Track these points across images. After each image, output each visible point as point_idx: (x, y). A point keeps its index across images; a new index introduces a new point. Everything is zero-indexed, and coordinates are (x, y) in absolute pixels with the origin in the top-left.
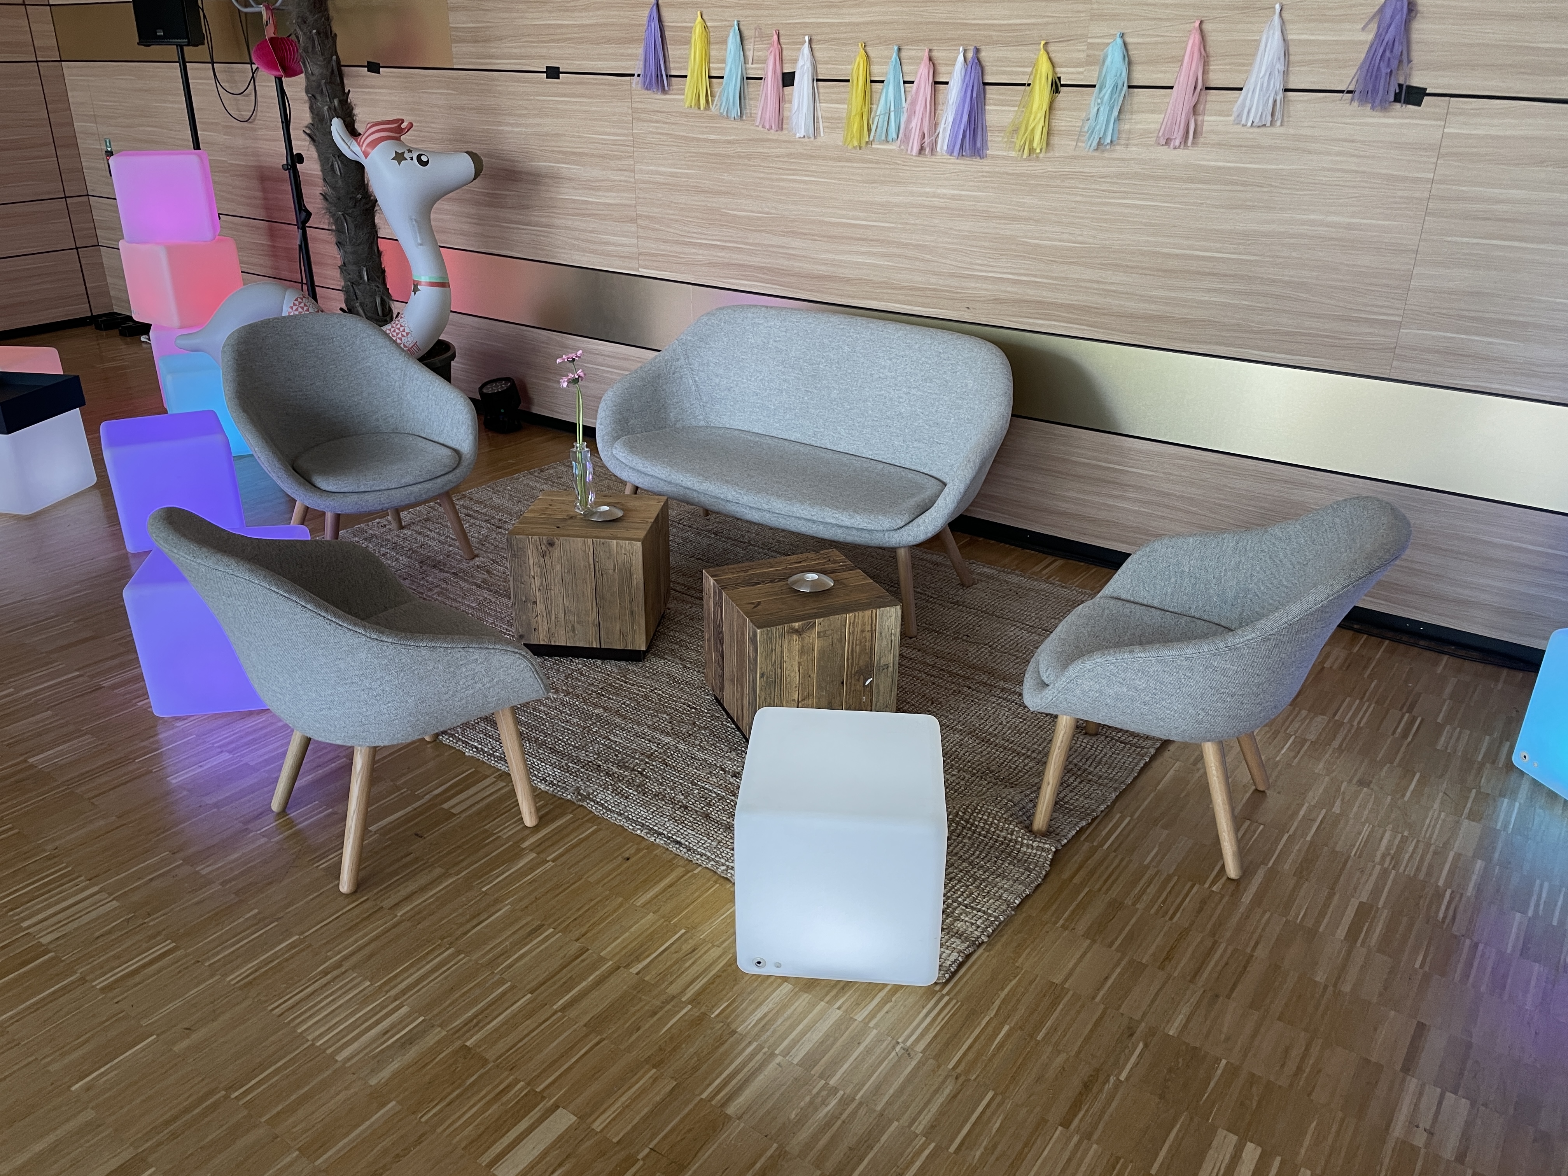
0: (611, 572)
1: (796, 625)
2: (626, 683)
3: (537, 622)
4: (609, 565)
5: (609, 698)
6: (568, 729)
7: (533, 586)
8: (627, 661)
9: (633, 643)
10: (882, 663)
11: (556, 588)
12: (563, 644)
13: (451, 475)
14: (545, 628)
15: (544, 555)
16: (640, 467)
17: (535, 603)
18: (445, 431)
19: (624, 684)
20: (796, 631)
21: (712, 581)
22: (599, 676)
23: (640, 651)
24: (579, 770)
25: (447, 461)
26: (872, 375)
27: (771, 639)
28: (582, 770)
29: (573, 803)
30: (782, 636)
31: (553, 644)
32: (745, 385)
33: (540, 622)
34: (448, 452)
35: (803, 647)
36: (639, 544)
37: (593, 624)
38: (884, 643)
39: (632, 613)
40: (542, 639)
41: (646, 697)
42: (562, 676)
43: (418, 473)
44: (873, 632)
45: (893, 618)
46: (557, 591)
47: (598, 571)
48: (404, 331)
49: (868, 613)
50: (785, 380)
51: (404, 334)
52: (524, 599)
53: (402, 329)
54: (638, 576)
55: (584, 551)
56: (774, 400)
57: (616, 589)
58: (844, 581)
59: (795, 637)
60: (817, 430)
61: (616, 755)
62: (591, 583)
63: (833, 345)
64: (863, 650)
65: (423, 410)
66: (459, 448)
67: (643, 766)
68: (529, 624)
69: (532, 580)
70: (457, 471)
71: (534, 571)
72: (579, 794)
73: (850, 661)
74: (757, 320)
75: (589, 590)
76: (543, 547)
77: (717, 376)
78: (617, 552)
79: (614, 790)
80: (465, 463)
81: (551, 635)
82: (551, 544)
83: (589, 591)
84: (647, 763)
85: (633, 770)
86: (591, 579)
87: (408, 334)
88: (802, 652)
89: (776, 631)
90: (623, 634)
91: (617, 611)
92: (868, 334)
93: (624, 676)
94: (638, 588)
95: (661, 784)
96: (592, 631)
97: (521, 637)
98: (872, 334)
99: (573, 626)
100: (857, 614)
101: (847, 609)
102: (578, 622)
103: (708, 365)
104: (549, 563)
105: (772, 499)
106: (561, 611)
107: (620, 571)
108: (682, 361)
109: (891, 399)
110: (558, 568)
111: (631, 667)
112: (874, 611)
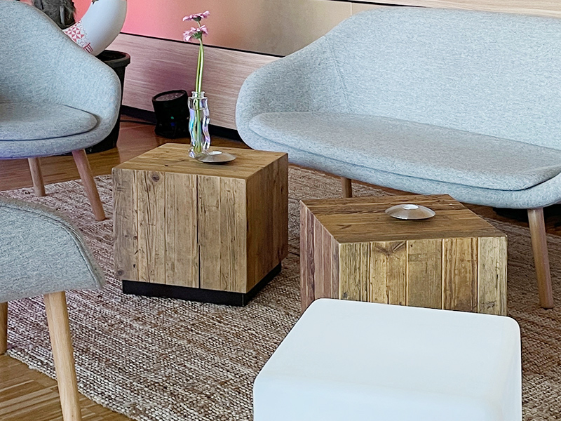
0: (214, 208)
1: (384, 244)
2: (220, 322)
3: (137, 258)
4: (212, 202)
5: (198, 333)
6: (144, 354)
7: (136, 221)
8: (227, 304)
9: (233, 285)
10: (487, 300)
11: (159, 224)
12: (162, 282)
13: (86, 135)
14: (145, 264)
15: (148, 190)
16: (272, 137)
17: (136, 238)
18: (90, 101)
19: (217, 323)
20: (384, 251)
21: (306, 208)
22: (193, 315)
23: (240, 294)
24: (142, 389)
25: (85, 123)
26: (513, 62)
27: (354, 255)
28: (146, 389)
29: (126, 417)
30: (368, 254)
31: (152, 282)
32: (389, 76)
33: (140, 258)
34: (88, 116)
35: (392, 269)
36: (243, 182)
37: (193, 262)
38: (489, 277)
39: (234, 253)
40: (140, 276)
41: (237, 335)
42: (155, 313)
43: (53, 129)
44: (474, 263)
45: (497, 250)
46: (159, 226)
47: (200, 208)
48: (79, 33)
49: (467, 241)
50: (428, 70)
51: (79, 36)
52: (125, 233)
53: (77, 32)
54: (241, 215)
55: (188, 187)
56: (416, 88)
57: (218, 227)
58: (449, 216)
59: (382, 257)
60: (458, 115)
61: (187, 380)
62: (193, 219)
63: (475, 37)
64: (463, 281)
65: (73, 84)
66: (100, 115)
67: (213, 390)
68: (129, 261)
69: (135, 214)
70: (93, 132)
71: (138, 205)
72: (135, 409)
73: (448, 292)
74: (402, 19)
75: (191, 226)
76: (148, 182)
77: (362, 68)
78: (221, 189)
79: (173, 408)
80: (101, 127)
81: (150, 271)
82: (156, 179)
83: (191, 229)
84: (218, 388)
85: (202, 393)
86: (193, 215)
87: (82, 36)
88: (391, 275)
89: (360, 247)
90: (223, 275)
91: (218, 251)
92: (510, 25)
93: (220, 317)
94: (240, 227)
95: (228, 408)
96: (192, 270)
97: (120, 273)
98: (514, 25)
99: (173, 265)
100: (454, 240)
101: (443, 235)
102: (178, 260)
103: (355, 58)
104: (152, 197)
105: (396, 162)
106: (162, 248)
107: (223, 208)
108: (328, 54)
109: (532, 83)
110: (161, 202)
111: (230, 310)
112: (475, 239)
